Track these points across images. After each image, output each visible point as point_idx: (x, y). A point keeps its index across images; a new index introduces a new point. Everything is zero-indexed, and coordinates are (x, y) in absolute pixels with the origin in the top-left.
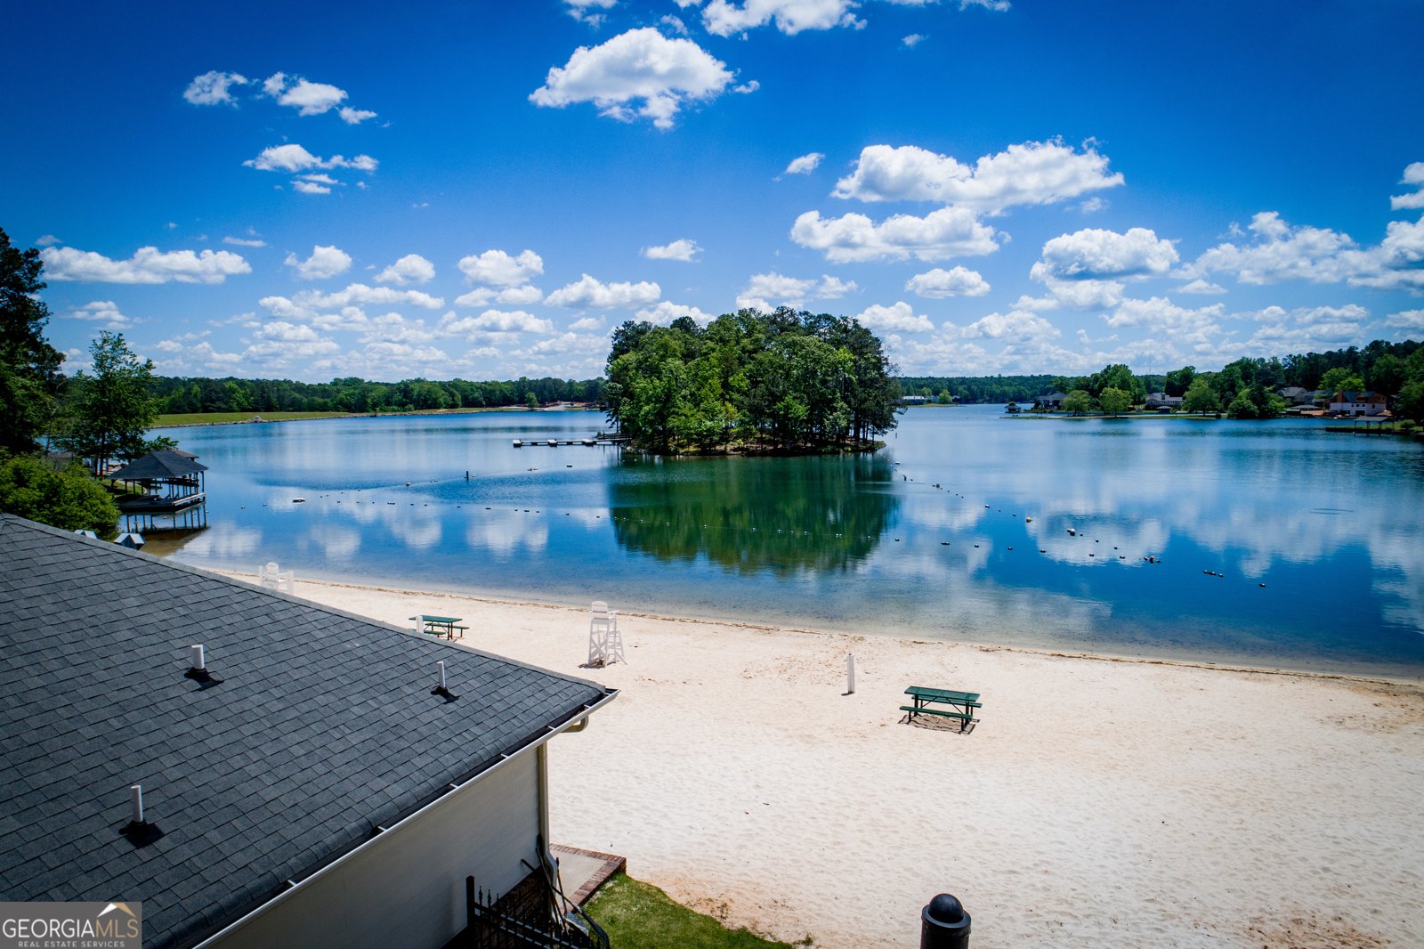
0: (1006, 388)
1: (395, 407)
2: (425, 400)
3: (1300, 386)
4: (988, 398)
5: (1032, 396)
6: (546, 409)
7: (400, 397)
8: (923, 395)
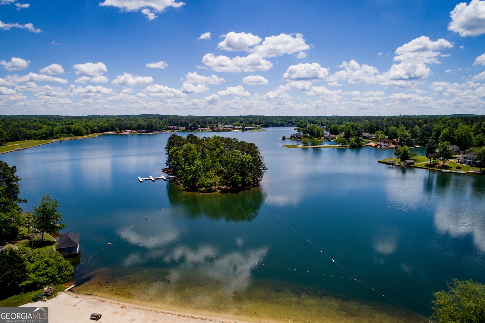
0: (278, 121)
1: (65, 135)
2: (77, 132)
3: (368, 133)
4: (272, 125)
5: (286, 124)
6: (122, 134)
7: (67, 130)
8: (253, 127)
